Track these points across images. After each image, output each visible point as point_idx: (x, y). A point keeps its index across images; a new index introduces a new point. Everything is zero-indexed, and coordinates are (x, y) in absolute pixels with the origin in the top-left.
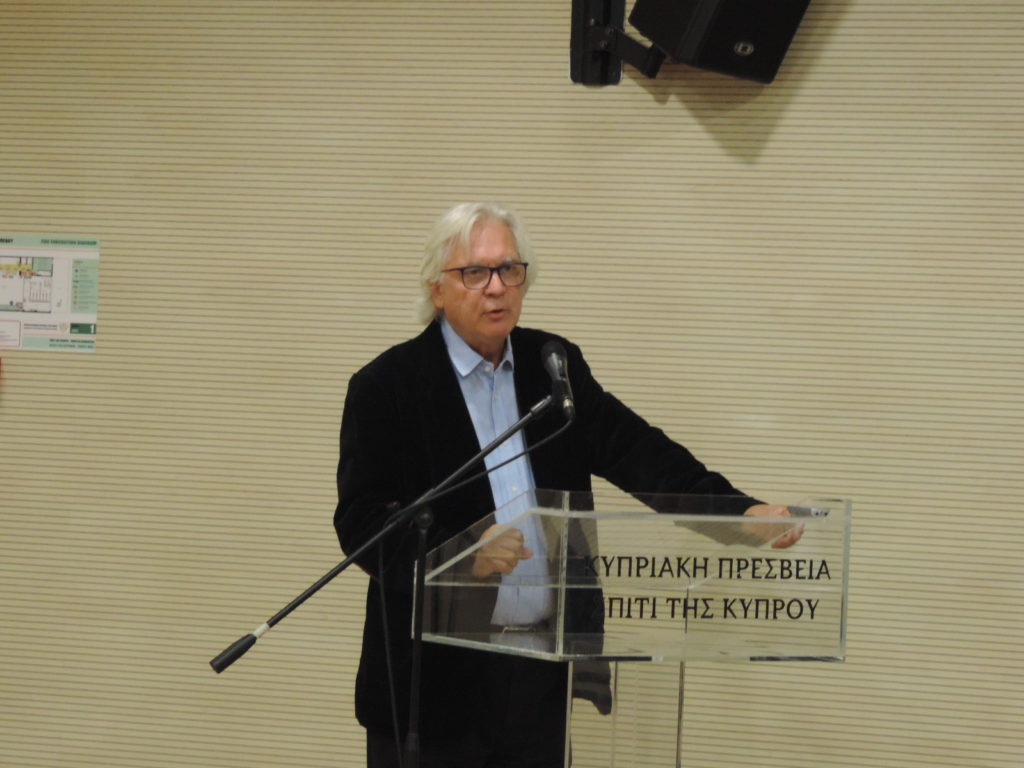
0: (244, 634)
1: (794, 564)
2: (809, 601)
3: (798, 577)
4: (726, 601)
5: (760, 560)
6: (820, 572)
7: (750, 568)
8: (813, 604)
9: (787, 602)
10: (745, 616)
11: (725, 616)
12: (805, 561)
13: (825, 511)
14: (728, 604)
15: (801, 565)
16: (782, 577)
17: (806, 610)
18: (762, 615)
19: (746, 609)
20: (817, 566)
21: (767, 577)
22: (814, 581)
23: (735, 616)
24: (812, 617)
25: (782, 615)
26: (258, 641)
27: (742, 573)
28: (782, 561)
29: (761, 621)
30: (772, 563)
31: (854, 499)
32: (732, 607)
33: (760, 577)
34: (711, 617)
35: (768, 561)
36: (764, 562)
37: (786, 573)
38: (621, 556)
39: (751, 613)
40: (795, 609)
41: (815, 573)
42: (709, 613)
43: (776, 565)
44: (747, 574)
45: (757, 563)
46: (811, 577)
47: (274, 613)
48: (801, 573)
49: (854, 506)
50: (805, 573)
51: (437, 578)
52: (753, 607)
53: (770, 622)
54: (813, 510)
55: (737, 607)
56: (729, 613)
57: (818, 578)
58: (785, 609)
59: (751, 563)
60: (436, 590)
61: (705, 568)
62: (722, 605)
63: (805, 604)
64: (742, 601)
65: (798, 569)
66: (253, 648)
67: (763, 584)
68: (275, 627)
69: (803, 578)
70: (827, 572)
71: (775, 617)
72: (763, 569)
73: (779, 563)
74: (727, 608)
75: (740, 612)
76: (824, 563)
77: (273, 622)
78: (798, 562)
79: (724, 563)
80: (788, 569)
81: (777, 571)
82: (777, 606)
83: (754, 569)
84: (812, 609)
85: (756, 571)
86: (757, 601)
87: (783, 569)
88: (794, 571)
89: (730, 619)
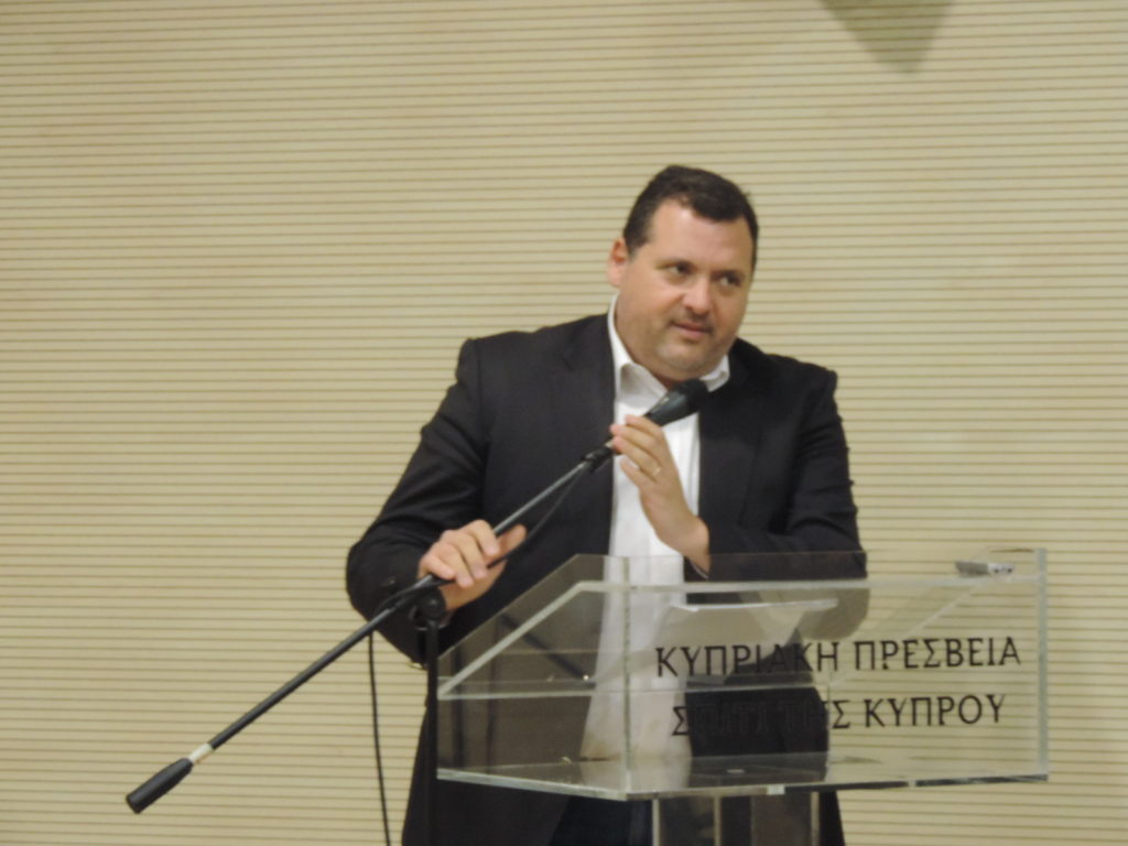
0: (173, 759)
1: (965, 645)
2: (990, 697)
3: (972, 663)
4: (868, 702)
5: (915, 642)
6: (1005, 655)
7: (901, 654)
8: (997, 700)
9: (957, 700)
10: (898, 723)
11: (868, 724)
12: (980, 640)
13: (1007, 566)
14: (872, 706)
15: (976, 645)
16: (949, 664)
17: (988, 710)
18: (922, 720)
19: (898, 713)
20: (1000, 645)
21: (927, 666)
22: (996, 668)
23: (881, 724)
24: (996, 718)
25: (952, 718)
26: (195, 769)
27: (890, 662)
28: (948, 641)
29: (922, 727)
30: (933, 645)
31: (1049, 546)
32: (877, 711)
33: (915, 666)
34: (846, 726)
35: (927, 642)
36: (922, 644)
37: (955, 658)
38: (708, 645)
39: (906, 718)
40: (970, 710)
41: (997, 656)
42: (844, 721)
43: (940, 648)
44: (896, 663)
45: (911, 646)
46: (991, 663)
47: (221, 729)
48: (977, 657)
49: (1051, 557)
50: (982, 656)
51: (459, 689)
52: (908, 709)
53: (936, 730)
54: (992, 566)
55: (885, 711)
56: (872, 719)
57: (1002, 663)
58: (955, 711)
59: (901, 645)
60: (458, 706)
61: (834, 656)
62: (863, 708)
63: (985, 701)
64: (892, 701)
65: (972, 652)
66: (187, 779)
67: (922, 675)
68: (223, 748)
69: (980, 664)
70: (1015, 655)
71: (941, 723)
72: (920, 654)
73: (943, 645)
74: (870, 713)
75: (889, 718)
76: (1010, 641)
77: (217, 743)
78: (971, 641)
79: (862, 648)
80: (956, 652)
81: (940, 655)
82: (944, 707)
83: (907, 654)
84: (996, 708)
85: (911, 657)
86: (914, 701)
87: (949, 652)
88: (966, 655)
89: (875, 728)
